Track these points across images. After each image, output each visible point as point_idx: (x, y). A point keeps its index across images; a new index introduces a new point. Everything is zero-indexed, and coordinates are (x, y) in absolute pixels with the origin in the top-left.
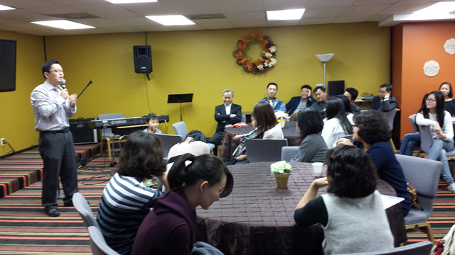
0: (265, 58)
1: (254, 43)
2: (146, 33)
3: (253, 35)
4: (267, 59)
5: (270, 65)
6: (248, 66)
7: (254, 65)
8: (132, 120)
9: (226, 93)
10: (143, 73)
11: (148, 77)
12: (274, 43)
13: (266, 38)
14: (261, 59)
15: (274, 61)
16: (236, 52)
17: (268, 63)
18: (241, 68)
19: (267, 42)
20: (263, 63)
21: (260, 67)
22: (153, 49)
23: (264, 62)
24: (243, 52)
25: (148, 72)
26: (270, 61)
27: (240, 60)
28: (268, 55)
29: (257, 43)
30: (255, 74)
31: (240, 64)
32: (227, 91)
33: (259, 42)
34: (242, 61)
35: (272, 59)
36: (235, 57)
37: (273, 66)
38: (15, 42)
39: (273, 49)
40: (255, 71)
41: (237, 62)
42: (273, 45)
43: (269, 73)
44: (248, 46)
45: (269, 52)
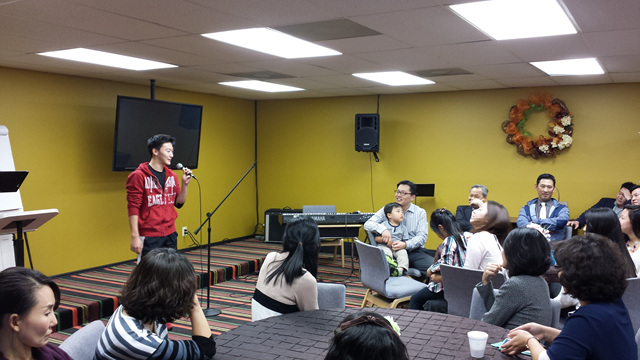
0: (553, 134)
1: (535, 110)
2: (379, 96)
3: (535, 98)
4: (556, 136)
5: (561, 146)
6: (525, 146)
7: (535, 146)
8: (333, 217)
9: (475, 189)
10: (367, 151)
11: (376, 157)
12: (570, 111)
13: (556, 102)
14: (547, 136)
15: (567, 140)
16: (506, 124)
17: (558, 142)
18: (513, 149)
19: (557, 109)
20: (548, 142)
21: (544, 148)
22: (383, 118)
23: (551, 140)
24: (517, 125)
25: (375, 150)
26: (561, 139)
27: (511, 136)
28: (558, 129)
29: (541, 111)
30: (537, 158)
31: (512, 143)
32: (477, 187)
33: (544, 109)
34: (515, 138)
35: (564, 137)
36: (505, 131)
37: (566, 149)
38: (201, 107)
39: (566, 121)
40: (537, 155)
41: (508, 138)
42: (567, 114)
43: (559, 158)
44: (526, 115)
45: (560, 124)
